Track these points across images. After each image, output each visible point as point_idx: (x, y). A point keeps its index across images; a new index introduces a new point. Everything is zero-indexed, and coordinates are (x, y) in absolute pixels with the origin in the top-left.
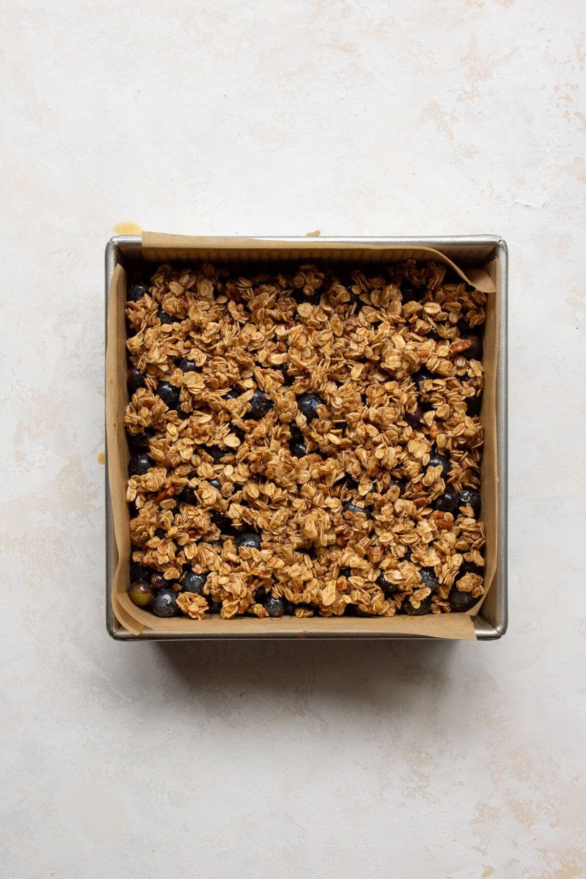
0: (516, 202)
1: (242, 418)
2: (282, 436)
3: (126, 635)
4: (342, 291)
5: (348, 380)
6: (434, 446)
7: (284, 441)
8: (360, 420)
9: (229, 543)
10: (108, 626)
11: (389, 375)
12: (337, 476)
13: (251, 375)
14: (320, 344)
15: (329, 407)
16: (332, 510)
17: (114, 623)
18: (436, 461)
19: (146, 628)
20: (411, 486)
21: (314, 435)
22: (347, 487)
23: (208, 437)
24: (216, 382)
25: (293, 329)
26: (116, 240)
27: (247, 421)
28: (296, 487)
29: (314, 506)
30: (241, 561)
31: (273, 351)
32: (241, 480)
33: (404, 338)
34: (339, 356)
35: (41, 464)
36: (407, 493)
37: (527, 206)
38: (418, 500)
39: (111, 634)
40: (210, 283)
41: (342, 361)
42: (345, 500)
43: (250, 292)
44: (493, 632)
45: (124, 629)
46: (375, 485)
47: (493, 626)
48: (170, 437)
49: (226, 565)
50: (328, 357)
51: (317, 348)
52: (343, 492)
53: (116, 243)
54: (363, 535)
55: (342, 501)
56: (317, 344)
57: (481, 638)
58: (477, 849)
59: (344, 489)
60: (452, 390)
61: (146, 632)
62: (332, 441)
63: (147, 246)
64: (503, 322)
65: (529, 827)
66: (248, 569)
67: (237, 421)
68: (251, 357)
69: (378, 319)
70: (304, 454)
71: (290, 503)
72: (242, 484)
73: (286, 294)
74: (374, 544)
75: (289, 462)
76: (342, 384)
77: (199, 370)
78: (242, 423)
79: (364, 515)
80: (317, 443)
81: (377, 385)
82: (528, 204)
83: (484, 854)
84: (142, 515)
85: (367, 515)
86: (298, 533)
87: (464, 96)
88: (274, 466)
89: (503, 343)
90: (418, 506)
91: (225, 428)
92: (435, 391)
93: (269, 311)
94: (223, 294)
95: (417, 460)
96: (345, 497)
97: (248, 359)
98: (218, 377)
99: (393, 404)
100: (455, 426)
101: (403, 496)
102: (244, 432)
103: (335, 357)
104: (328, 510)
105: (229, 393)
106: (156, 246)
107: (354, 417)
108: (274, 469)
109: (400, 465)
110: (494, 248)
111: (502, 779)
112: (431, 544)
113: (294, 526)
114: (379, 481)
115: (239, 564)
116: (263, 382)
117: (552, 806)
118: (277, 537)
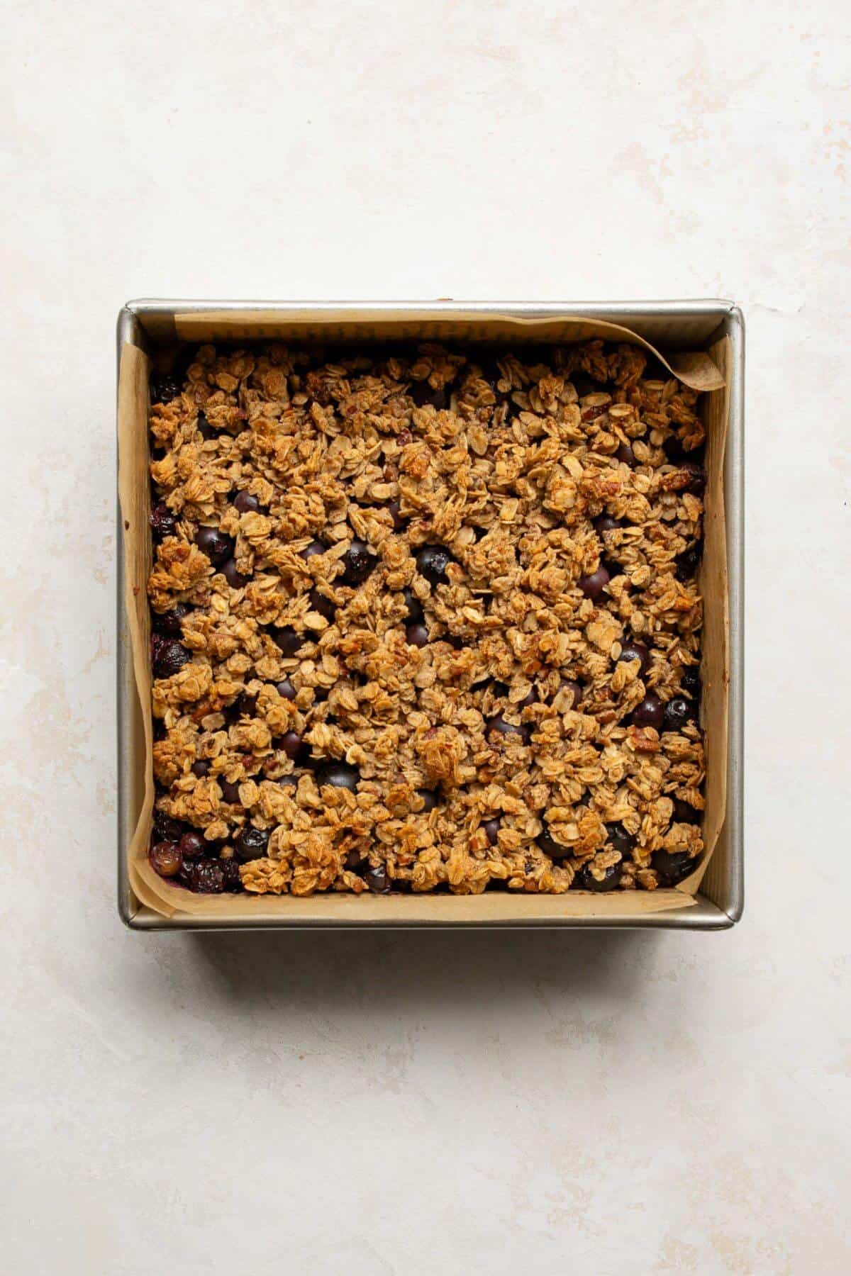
1: (331, 584)
2: (395, 612)
3: (148, 923)
4: (484, 389)
5: (496, 525)
6: (628, 630)
7: (398, 620)
8: (514, 588)
9: (307, 780)
10: (121, 908)
11: (557, 520)
12: (477, 674)
13: (344, 517)
14: (449, 469)
15: (465, 569)
16: (469, 729)
17: (130, 902)
18: (630, 653)
20: (592, 691)
21: (441, 609)
22: (492, 693)
23: (277, 612)
24: (289, 528)
25: (409, 446)
26: (134, 307)
27: (339, 589)
28: (412, 692)
29: (441, 723)
30: (326, 808)
31: (376, 480)
32: (327, 680)
33: (581, 462)
34: (480, 488)
36: (587, 702)
38: (602, 714)
39: (126, 920)
40: (281, 374)
41: (485, 496)
42: (490, 714)
43: (346, 385)
44: (721, 918)
45: (149, 913)
46: (535, 689)
47: (722, 909)
48: (217, 615)
49: (304, 814)
50: (463, 491)
51: (446, 476)
52: (485, 700)
53: (134, 311)
54: (519, 769)
55: (484, 716)
56: (446, 470)
59: (487, 696)
60: (656, 543)
62: (471, 619)
66: (336, 820)
67: (324, 588)
68: (344, 490)
69: (543, 430)
70: (427, 642)
71: (403, 719)
72: (329, 687)
73: (399, 392)
74: (534, 781)
75: (402, 653)
76: (485, 532)
77: (265, 511)
78: (331, 591)
79: (519, 737)
80: (445, 624)
81: (538, 534)
84: (172, 738)
85: (523, 738)
86: (415, 764)
88: (377, 661)
90: (603, 723)
91: (302, 602)
92: (626, 545)
93: (372, 417)
94: (303, 390)
95: (602, 653)
96: (491, 709)
97: (338, 492)
98: (292, 521)
99: (561, 563)
100: (658, 598)
101: (579, 705)
102: (335, 606)
103: (474, 490)
104: (462, 728)
105: (310, 545)
107: (504, 584)
108: (377, 665)
109: (577, 659)
110: (723, 320)
112: (622, 784)
113: (410, 754)
114: (541, 682)
115: (321, 812)
116: (362, 527)
118: (383, 772)
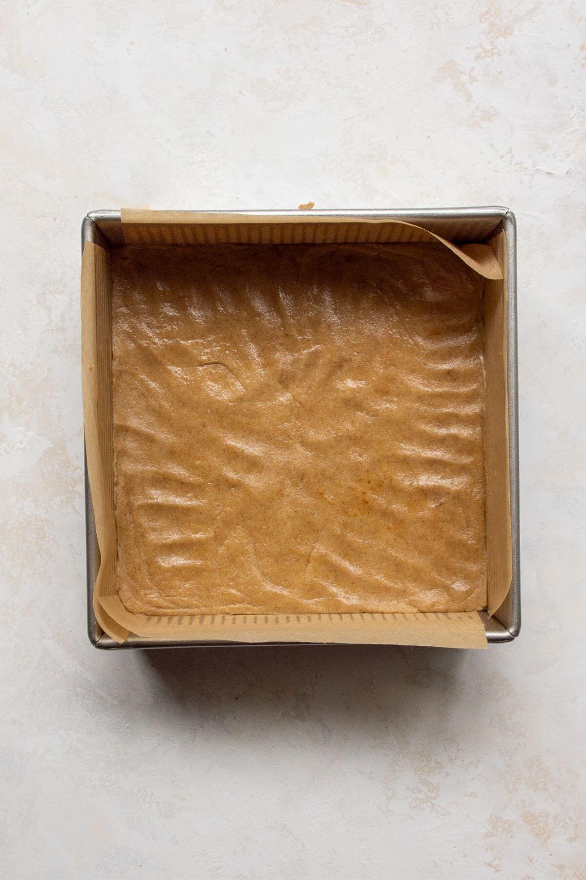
0: (537, 169)
3: (109, 643)
10: (90, 634)
17: (96, 631)
19: (131, 634)
26: (93, 215)
35: (22, 446)
37: (549, 173)
39: (93, 642)
44: (506, 634)
45: (108, 637)
47: (505, 626)
53: (93, 219)
57: (491, 640)
58: (490, 865)
61: (130, 640)
63: (127, 222)
64: (512, 300)
65: (546, 841)
82: (552, 171)
83: (497, 871)
87: (483, 54)
89: (512, 323)
106: (137, 222)
110: (501, 221)
111: (516, 790)
117: (570, 819)
